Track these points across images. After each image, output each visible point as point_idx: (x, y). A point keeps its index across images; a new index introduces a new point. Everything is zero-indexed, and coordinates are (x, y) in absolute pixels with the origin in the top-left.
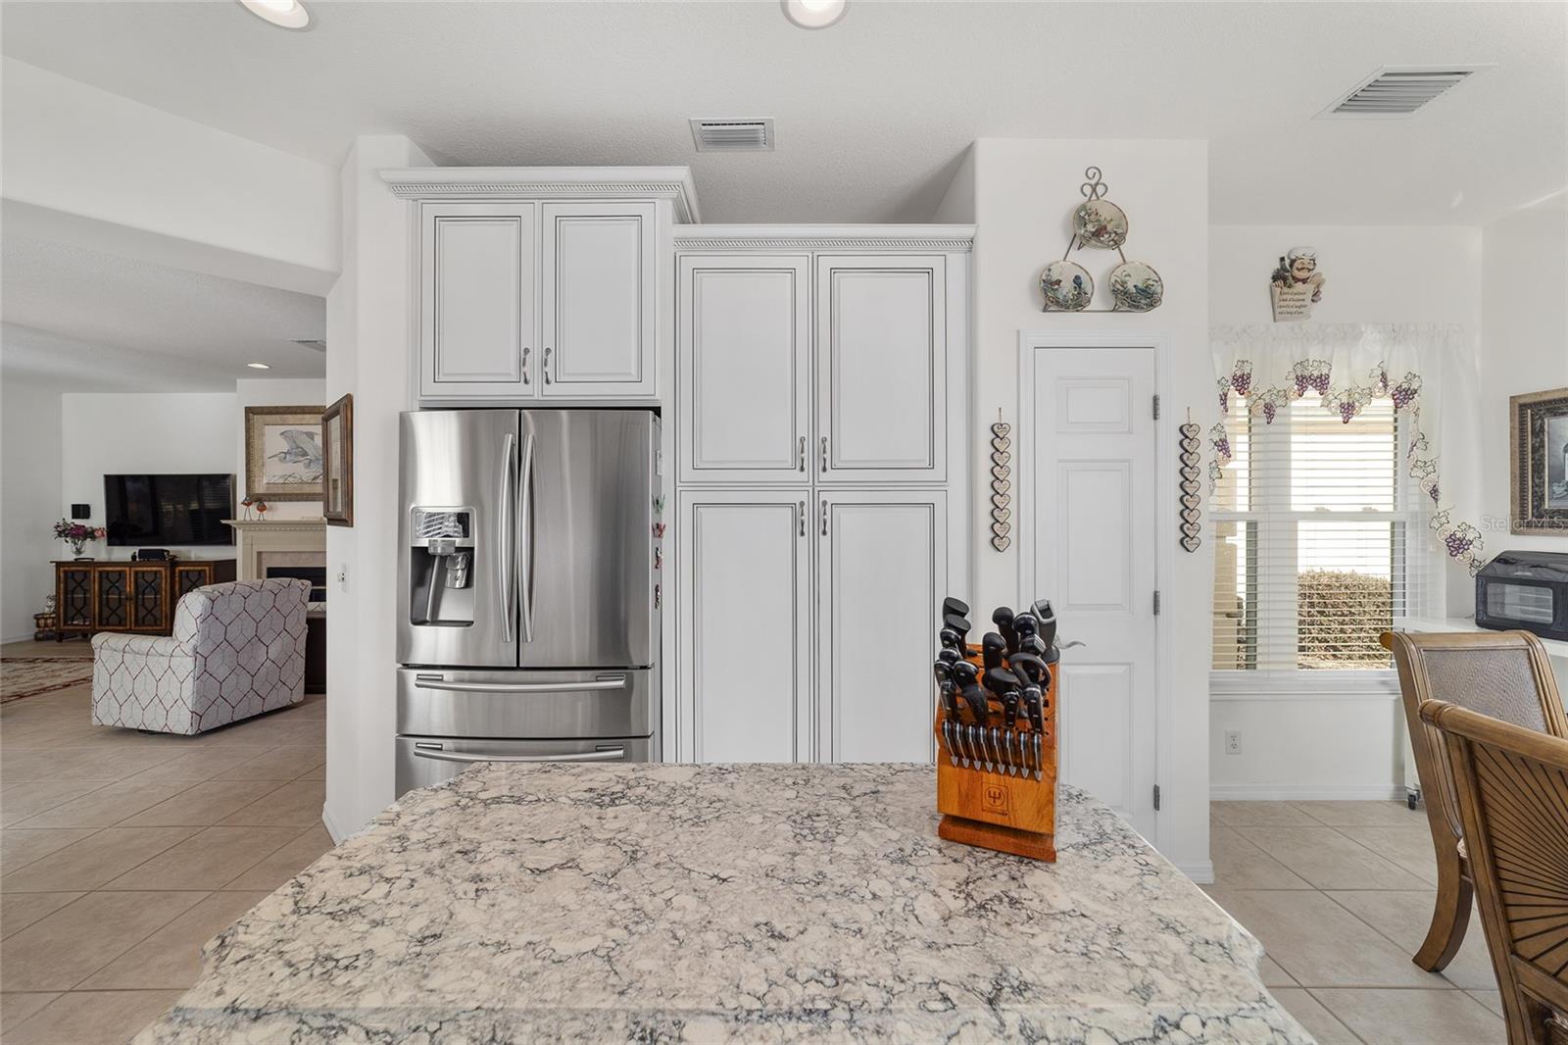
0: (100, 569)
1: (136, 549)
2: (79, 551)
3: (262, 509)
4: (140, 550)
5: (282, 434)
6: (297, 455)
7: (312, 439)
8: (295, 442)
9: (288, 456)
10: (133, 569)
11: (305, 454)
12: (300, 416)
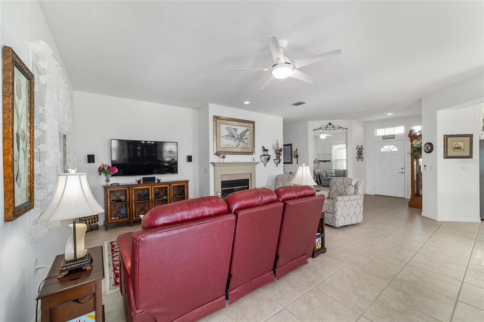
0: (135, 188)
1: (140, 177)
2: (108, 181)
3: (224, 157)
4: (143, 178)
5: (226, 128)
6: (231, 136)
7: (236, 131)
8: (230, 132)
9: (228, 137)
10: (153, 187)
11: (234, 137)
12: (232, 122)
